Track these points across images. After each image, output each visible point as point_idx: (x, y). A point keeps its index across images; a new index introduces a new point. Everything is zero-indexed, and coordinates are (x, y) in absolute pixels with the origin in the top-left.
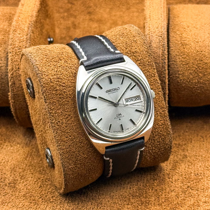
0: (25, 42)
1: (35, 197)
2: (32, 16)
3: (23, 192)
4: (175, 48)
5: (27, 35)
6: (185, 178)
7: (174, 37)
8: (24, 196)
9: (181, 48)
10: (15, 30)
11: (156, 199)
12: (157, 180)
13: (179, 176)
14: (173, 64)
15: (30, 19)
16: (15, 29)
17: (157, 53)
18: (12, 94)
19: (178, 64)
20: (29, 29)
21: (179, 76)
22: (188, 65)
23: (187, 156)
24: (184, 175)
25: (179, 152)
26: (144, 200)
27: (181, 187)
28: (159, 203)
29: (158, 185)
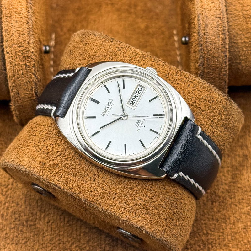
0: (26, 34)
1: (65, 243)
3: (47, 235)
4: (235, 23)
8: (51, 243)
12: (216, 203)
13: (242, 194)
14: (232, 46)
17: (215, 43)
18: (16, 105)
19: (240, 46)
20: (28, 12)
21: (241, 61)
23: (247, 157)
24: (249, 192)
25: (236, 151)
26: (205, 238)
27: (248, 212)
28: (225, 242)
29: (219, 211)
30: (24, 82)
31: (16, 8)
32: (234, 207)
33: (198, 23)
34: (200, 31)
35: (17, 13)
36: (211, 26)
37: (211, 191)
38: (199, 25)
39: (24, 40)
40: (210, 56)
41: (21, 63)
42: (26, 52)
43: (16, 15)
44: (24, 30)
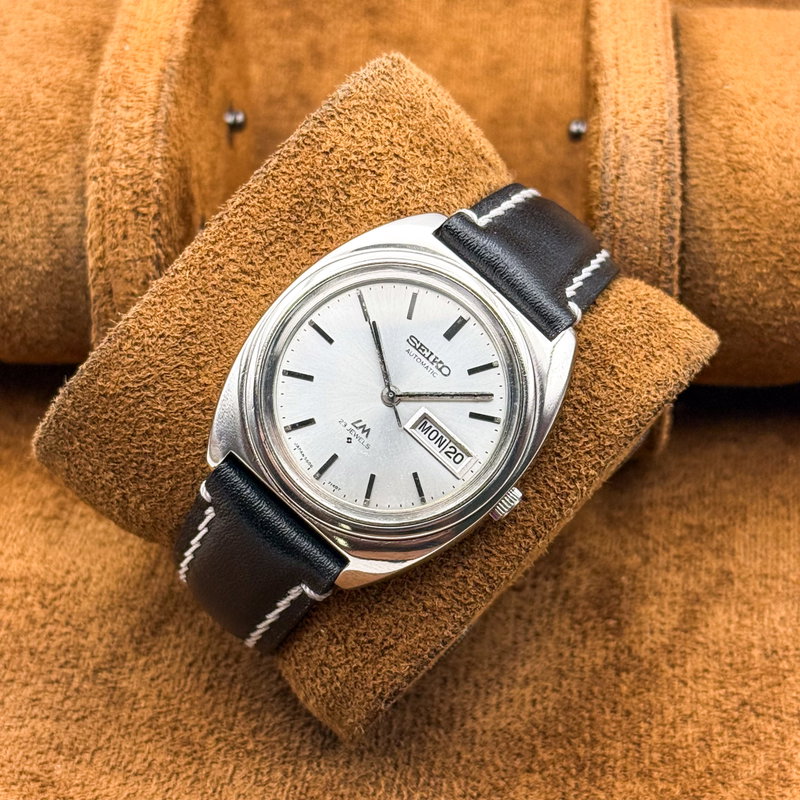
0: (148, 138)
2: (172, 39)
5: (157, 112)
6: (731, 665)
7: (701, 138)
9: (727, 182)
10: (112, 94)
11: (628, 750)
12: (628, 672)
13: (706, 658)
14: (697, 238)
15: (167, 50)
16: (110, 91)
19: (716, 240)
21: (717, 283)
22: (752, 246)
23: (731, 576)
24: (727, 656)
25: (701, 560)
26: (586, 752)
27: (718, 701)
28: (642, 765)
29: (634, 694)
31: (132, 82)
34: (607, 169)
35: (131, 92)
36: (637, 160)
37: (620, 643)
38: (605, 155)
39: (139, 150)
40: (628, 234)
41: (125, 207)
43: (130, 95)
44: (143, 128)
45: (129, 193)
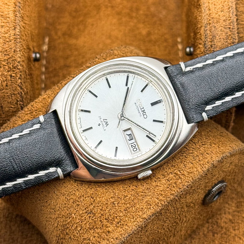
30: (8, 94)
31: (2, 11)
32: (238, 240)
33: (205, 33)
34: (207, 42)
35: (3, 17)
36: (219, 38)
38: (206, 35)
39: (9, 47)
41: (6, 74)
42: (12, 61)
43: (2, 19)
44: (10, 37)
45: (7, 67)
